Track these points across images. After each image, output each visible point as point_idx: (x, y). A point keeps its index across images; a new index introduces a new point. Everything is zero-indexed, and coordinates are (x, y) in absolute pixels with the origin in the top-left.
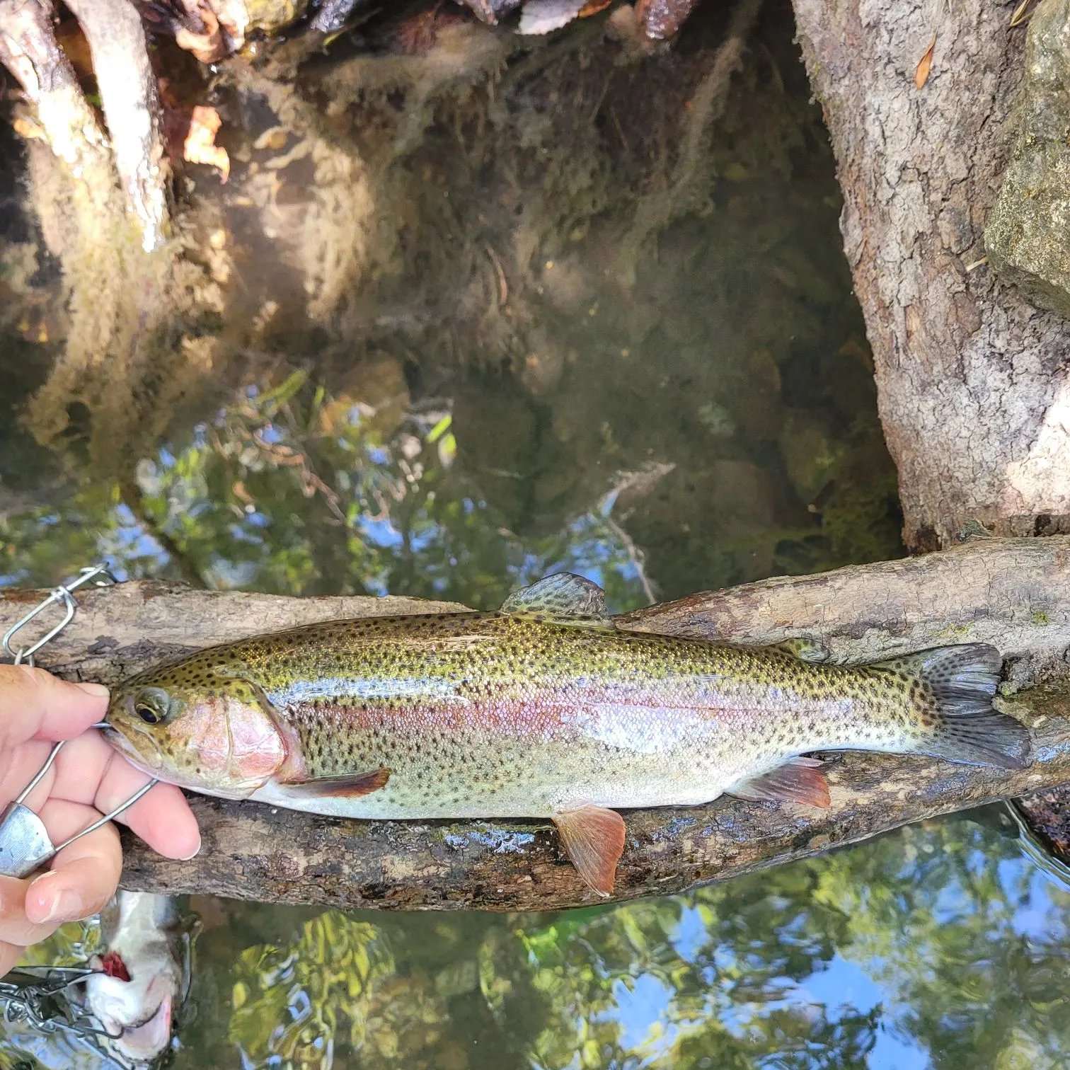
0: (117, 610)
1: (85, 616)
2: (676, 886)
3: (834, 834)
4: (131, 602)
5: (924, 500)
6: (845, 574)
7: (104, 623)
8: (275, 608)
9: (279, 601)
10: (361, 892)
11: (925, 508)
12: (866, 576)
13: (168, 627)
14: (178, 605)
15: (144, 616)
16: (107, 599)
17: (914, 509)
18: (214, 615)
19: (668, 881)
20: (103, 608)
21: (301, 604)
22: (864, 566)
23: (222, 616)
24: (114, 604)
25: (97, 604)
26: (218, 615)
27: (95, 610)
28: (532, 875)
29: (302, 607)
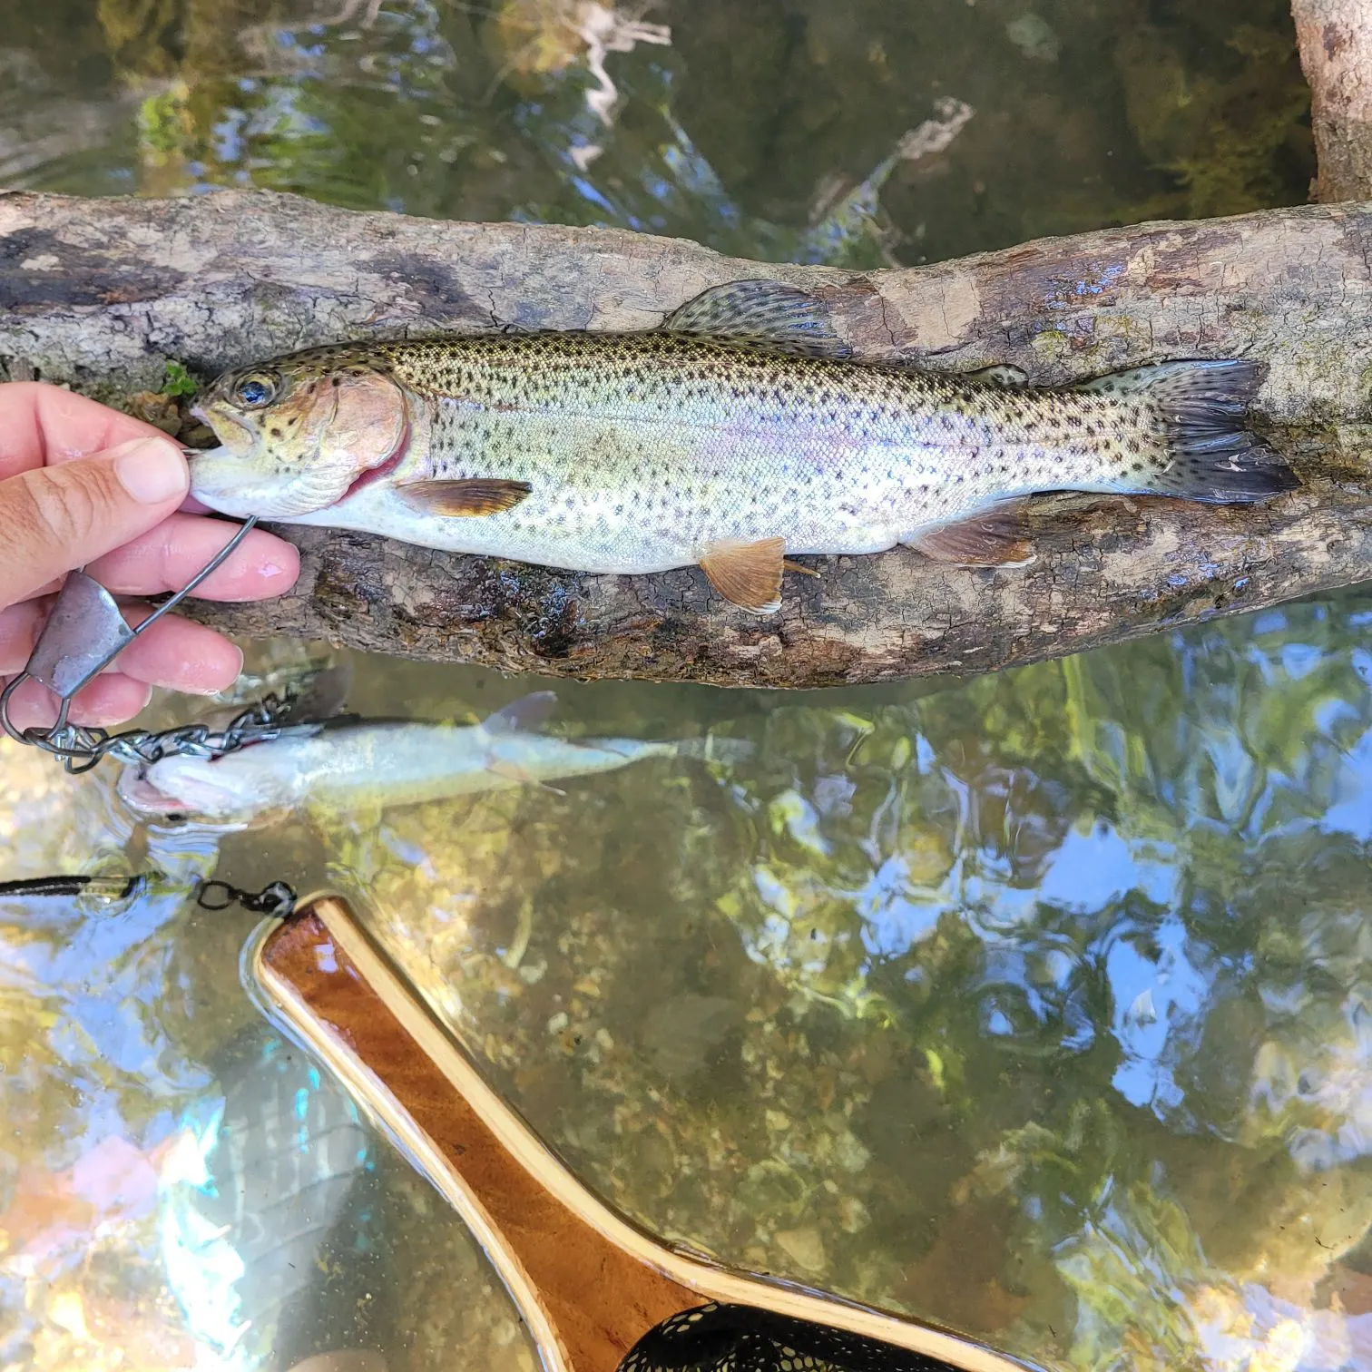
0: (206, 229)
1: (160, 235)
2: (987, 661)
3: (1221, 597)
4: (227, 218)
5: (1354, 134)
6: (1257, 218)
7: (188, 245)
8: (428, 236)
9: (434, 227)
10: (535, 647)
11: (1355, 145)
12: (1289, 223)
13: (278, 255)
14: (293, 225)
15: (244, 239)
16: (193, 213)
17: (1336, 148)
18: (343, 241)
19: (976, 653)
20: (187, 225)
21: (466, 232)
22: (1284, 210)
23: (355, 244)
24: (203, 220)
25: (178, 219)
26: (349, 241)
27: (176, 227)
28: (780, 635)
29: (467, 236)
